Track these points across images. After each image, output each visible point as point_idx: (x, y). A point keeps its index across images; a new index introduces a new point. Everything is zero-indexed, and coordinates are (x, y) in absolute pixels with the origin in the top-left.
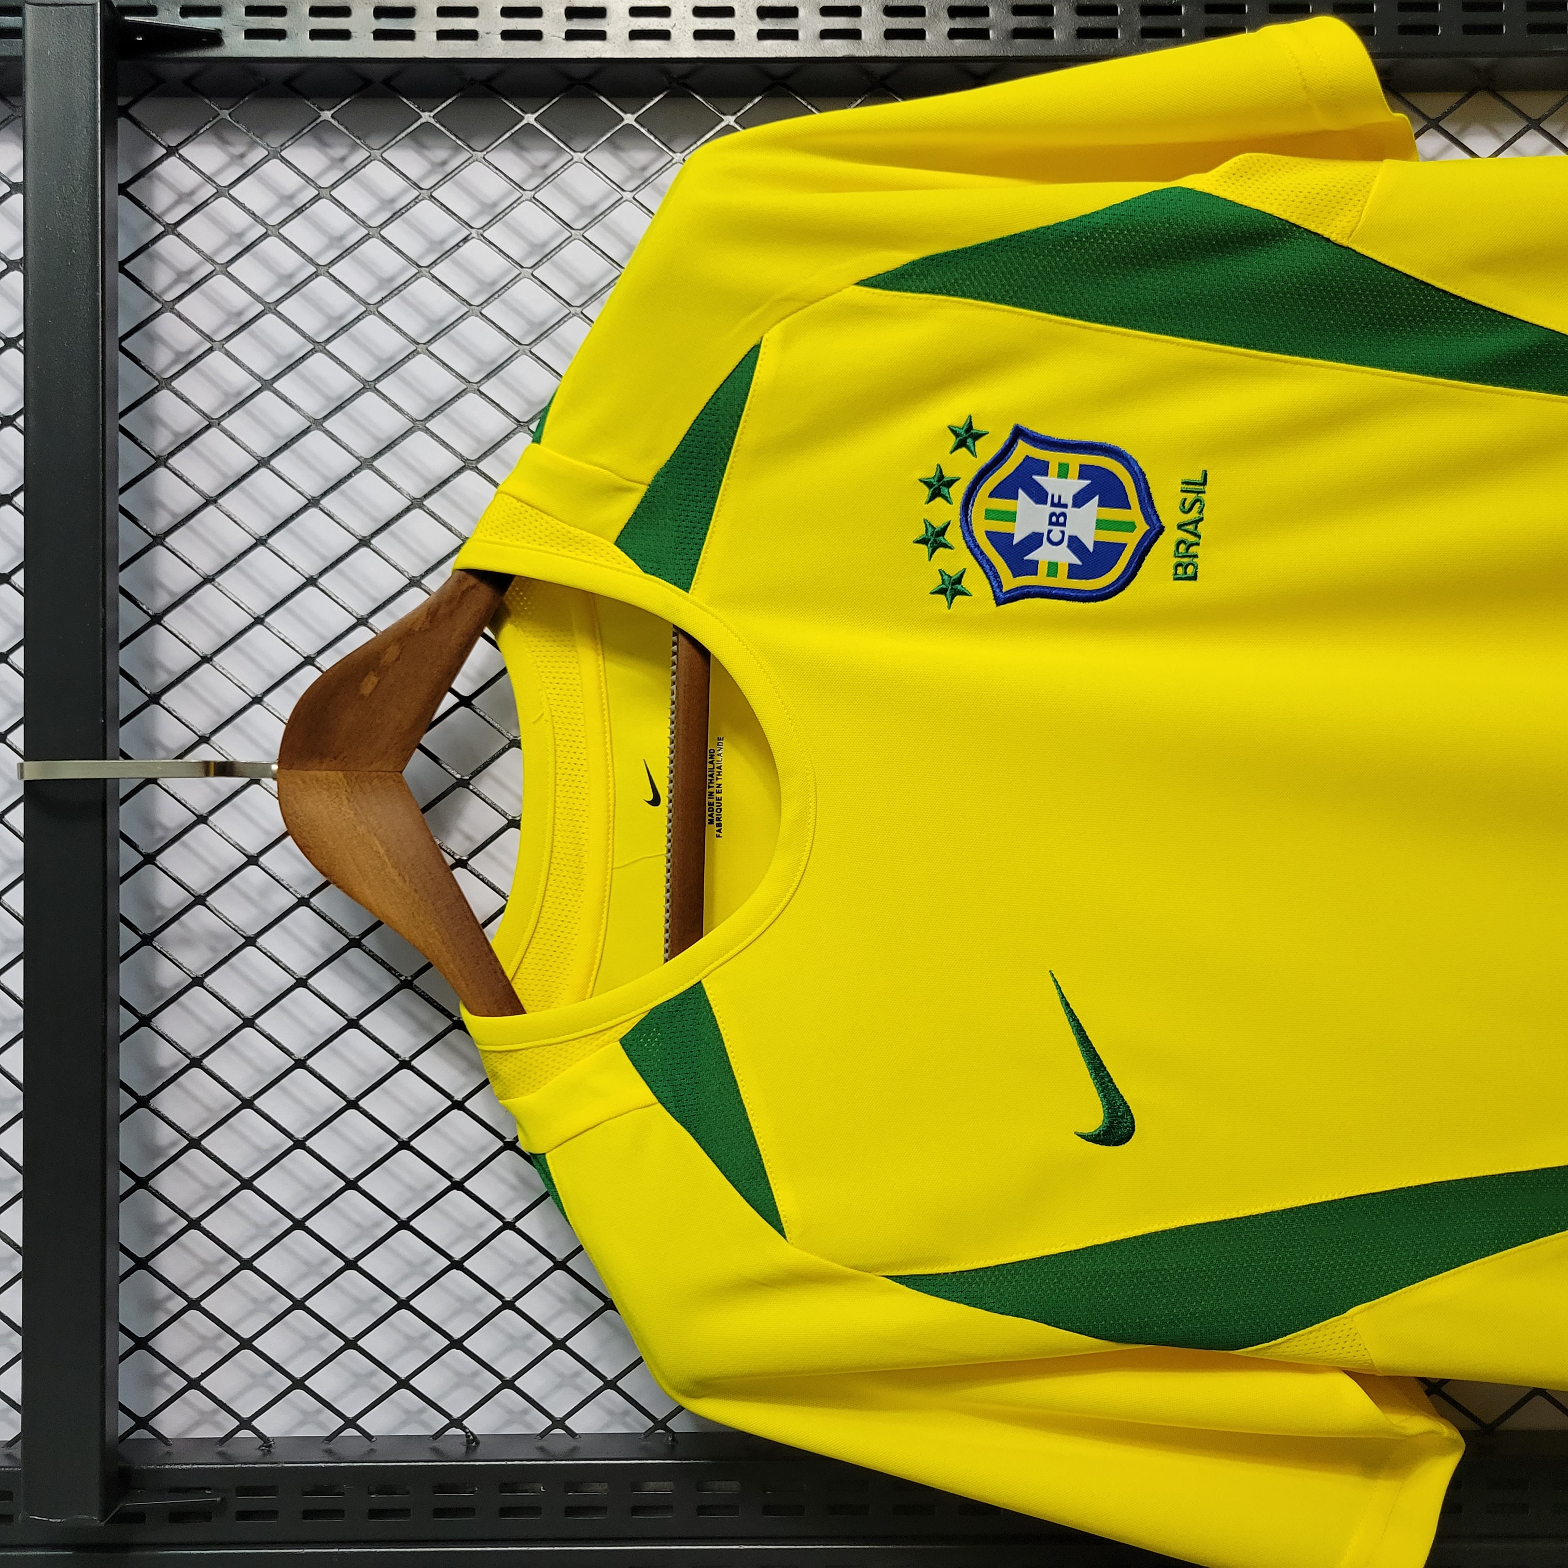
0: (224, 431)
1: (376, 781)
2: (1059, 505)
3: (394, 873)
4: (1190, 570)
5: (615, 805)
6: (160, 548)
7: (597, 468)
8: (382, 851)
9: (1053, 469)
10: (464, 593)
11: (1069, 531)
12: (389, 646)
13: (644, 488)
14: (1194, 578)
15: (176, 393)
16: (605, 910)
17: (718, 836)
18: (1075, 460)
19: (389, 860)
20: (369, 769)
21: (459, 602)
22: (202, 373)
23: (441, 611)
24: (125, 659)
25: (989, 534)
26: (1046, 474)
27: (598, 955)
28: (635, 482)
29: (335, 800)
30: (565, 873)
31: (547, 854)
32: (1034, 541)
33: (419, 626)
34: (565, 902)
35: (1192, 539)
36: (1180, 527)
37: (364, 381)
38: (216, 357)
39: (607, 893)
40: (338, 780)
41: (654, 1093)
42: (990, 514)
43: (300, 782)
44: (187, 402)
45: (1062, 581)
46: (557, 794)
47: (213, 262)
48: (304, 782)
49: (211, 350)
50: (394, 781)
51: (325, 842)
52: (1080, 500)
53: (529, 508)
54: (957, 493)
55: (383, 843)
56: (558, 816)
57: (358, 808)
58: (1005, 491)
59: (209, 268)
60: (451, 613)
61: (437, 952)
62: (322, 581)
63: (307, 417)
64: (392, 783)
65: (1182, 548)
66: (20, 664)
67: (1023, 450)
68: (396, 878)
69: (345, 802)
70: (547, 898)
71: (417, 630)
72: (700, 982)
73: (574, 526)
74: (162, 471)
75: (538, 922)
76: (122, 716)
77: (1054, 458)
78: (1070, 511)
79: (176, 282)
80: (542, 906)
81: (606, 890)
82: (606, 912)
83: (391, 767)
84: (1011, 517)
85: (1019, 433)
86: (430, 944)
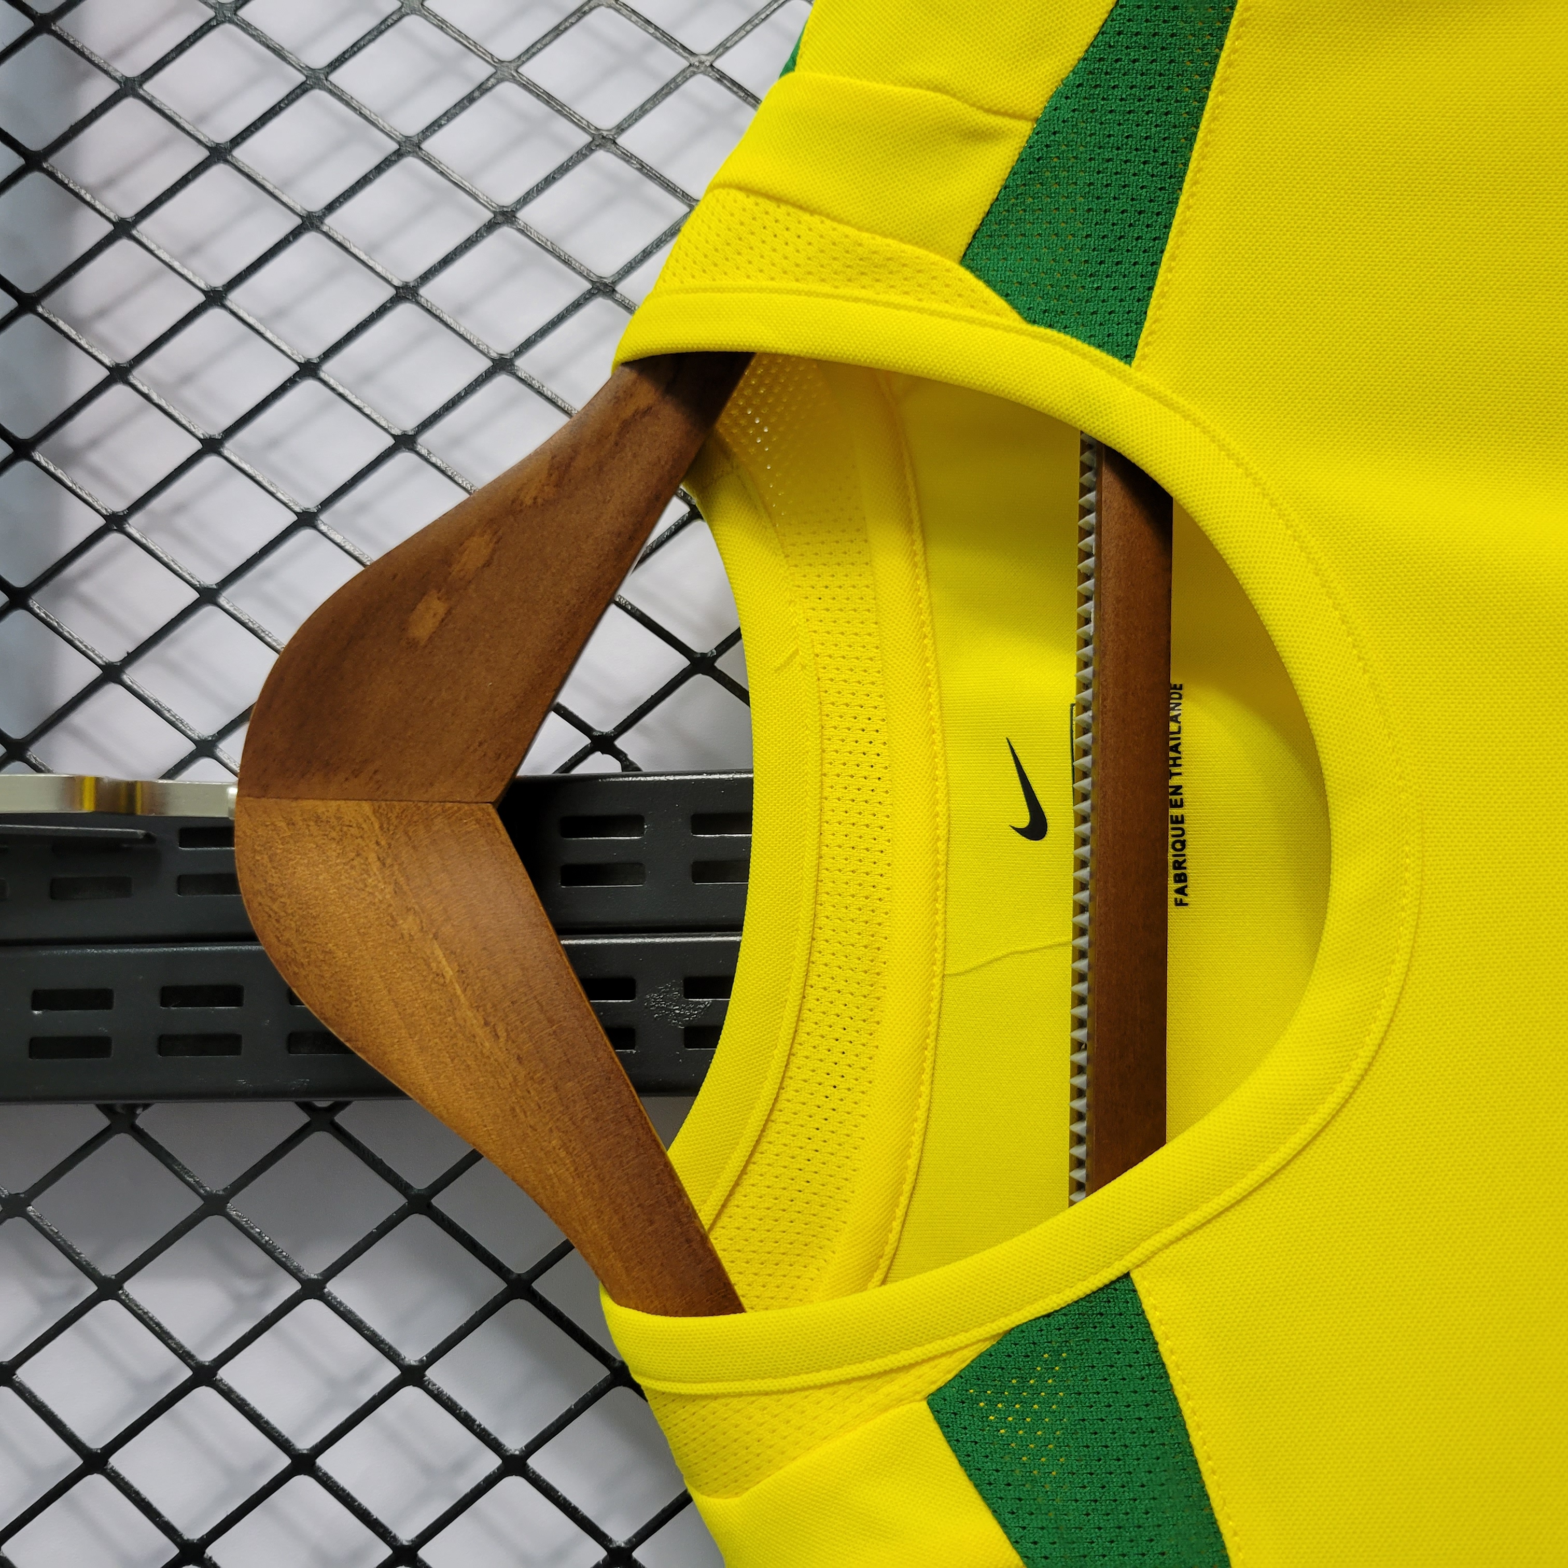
1: (439, 823)
3: (473, 1019)
5: (948, 840)
7: (922, 92)
8: (449, 973)
10: (626, 426)
12: (471, 534)
13: (1025, 129)
16: (928, 1065)
17: (1180, 903)
19: (464, 991)
20: (426, 797)
21: (616, 444)
23: (579, 463)
27: (912, 1163)
28: (1005, 114)
29: (355, 863)
30: (841, 985)
31: (802, 942)
33: (533, 493)
34: (839, 1047)
39: (932, 1029)
40: (361, 820)
41: (1015, 1543)
43: (283, 824)
46: (826, 818)
48: (291, 824)
50: (478, 821)
51: (330, 952)
53: (771, 206)
55: (451, 954)
56: (827, 863)
57: (402, 880)
60: (600, 467)
61: (562, 1196)
64: (473, 826)
68: (480, 1032)
69: (375, 867)
70: (802, 1037)
71: (529, 501)
72: (1127, 1276)
73: (867, 230)
75: (781, 1088)
80: (791, 1054)
81: (929, 1023)
82: (928, 1070)
83: (473, 793)
86: (549, 1178)
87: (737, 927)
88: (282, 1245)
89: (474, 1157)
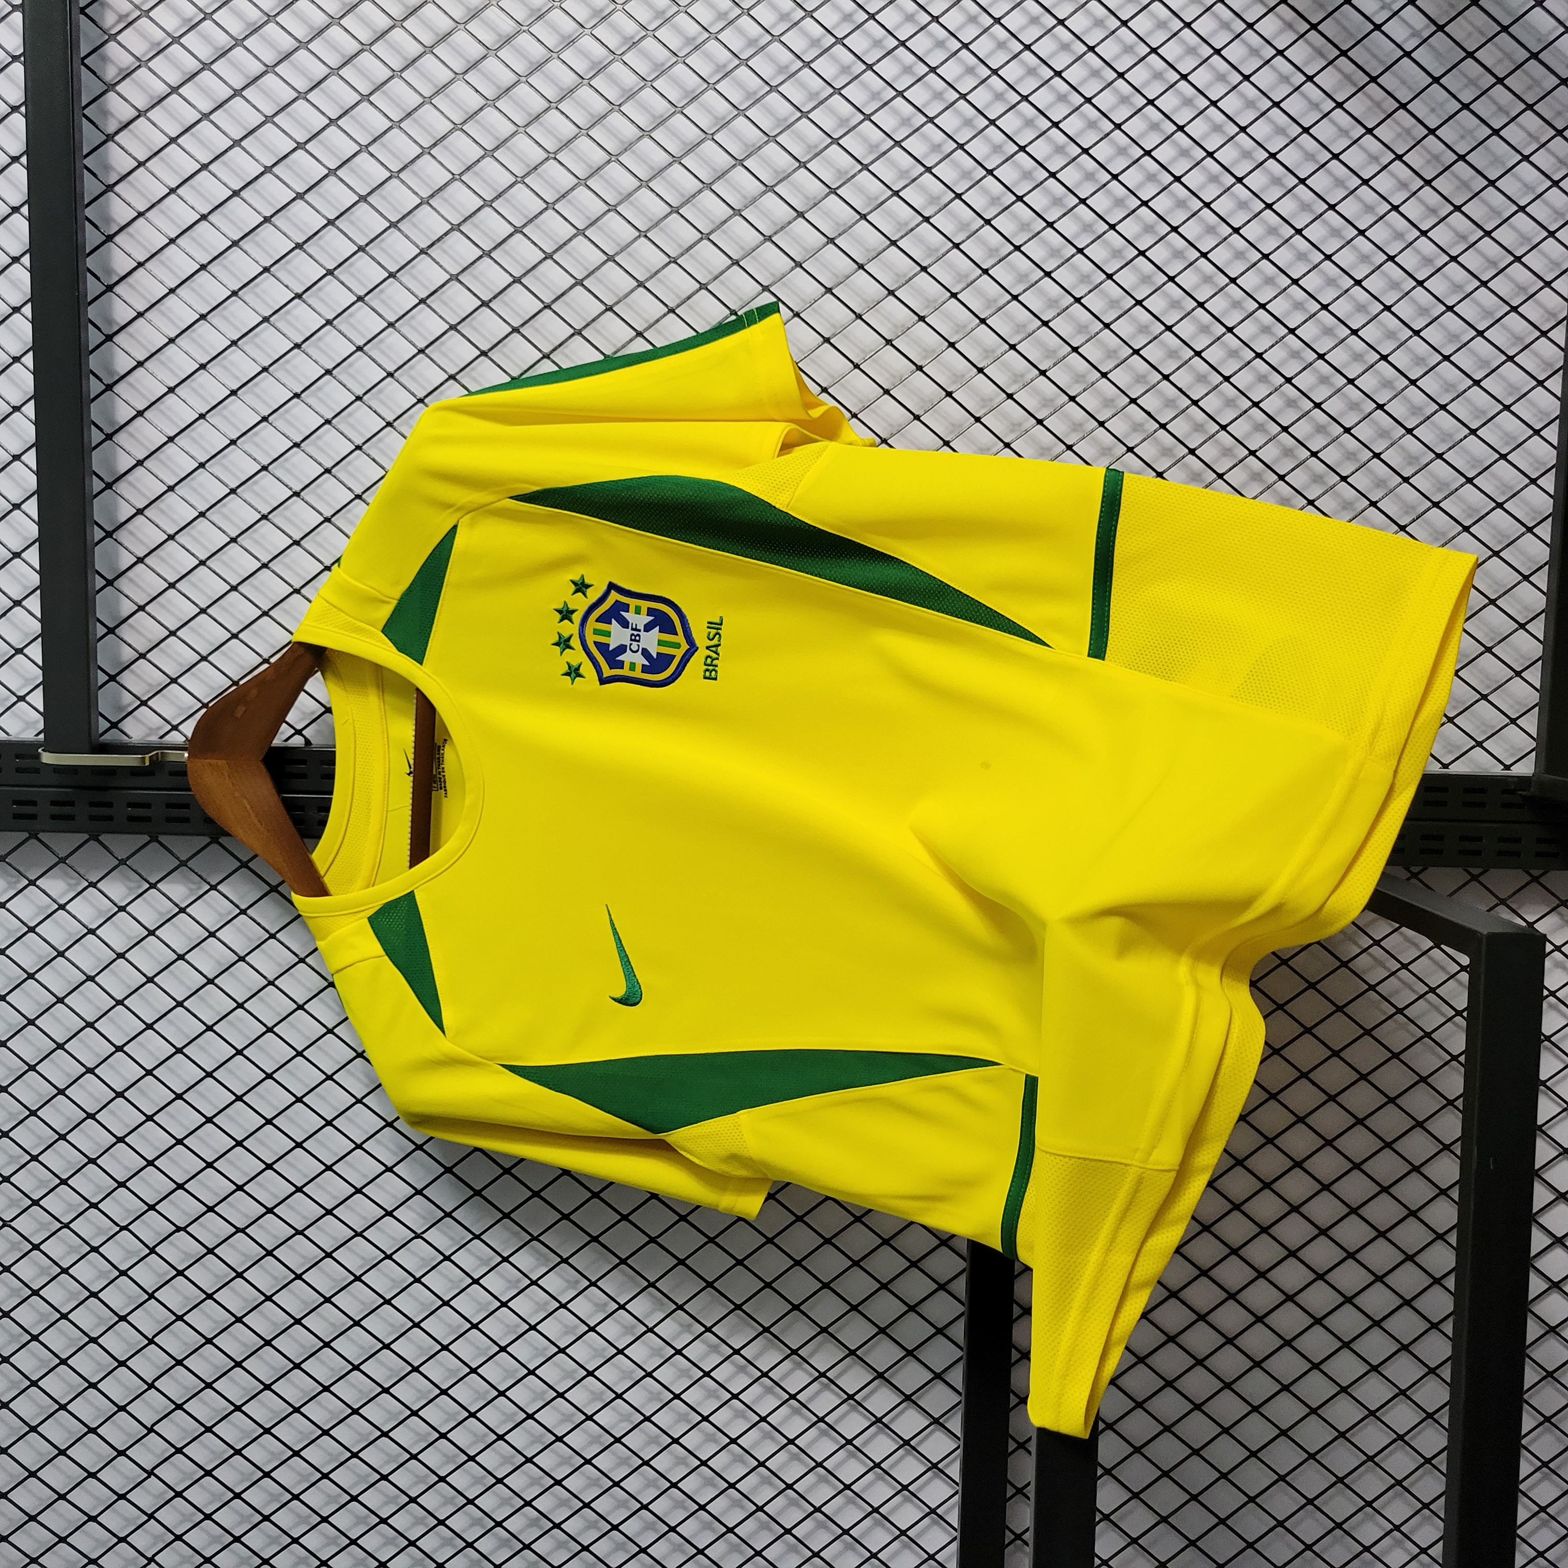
0: (149, 119)
1: (245, 767)
2: (636, 630)
3: (256, 821)
4: (713, 673)
5: (389, 774)
6: (111, 194)
7: (369, 589)
8: (249, 807)
9: (632, 608)
11: (642, 645)
13: (395, 602)
14: (715, 679)
15: (119, 94)
18: (645, 605)
19: (253, 812)
20: (242, 758)
22: (134, 81)
23: (283, 669)
24: (90, 262)
25: (595, 643)
26: (628, 611)
27: (378, 859)
28: (390, 598)
29: (221, 777)
32: (622, 649)
33: (269, 678)
35: (714, 656)
36: (708, 648)
37: (235, 90)
38: (143, 71)
39: (383, 825)
40: (223, 765)
42: (596, 632)
43: (201, 766)
44: (126, 100)
45: (638, 674)
47: (140, 10)
48: (203, 766)
49: (139, 66)
50: (258, 761)
51: (215, 801)
52: (648, 628)
53: (332, 608)
54: (577, 617)
55: (249, 802)
57: (235, 782)
58: (605, 618)
59: (138, 13)
62: (210, 218)
63: (200, 112)
64: (256, 763)
65: (709, 661)
66: (28, 264)
67: (614, 596)
68: (257, 823)
69: (227, 778)
71: (268, 680)
72: (413, 890)
73: (356, 619)
74: (111, 144)
76: (89, 299)
77: (633, 602)
78: (642, 633)
79: (118, 22)
82: (383, 836)
83: (257, 751)
84: (608, 634)
85: (612, 586)
87: (331, 793)
88: (204, 876)
89: (256, 856)
